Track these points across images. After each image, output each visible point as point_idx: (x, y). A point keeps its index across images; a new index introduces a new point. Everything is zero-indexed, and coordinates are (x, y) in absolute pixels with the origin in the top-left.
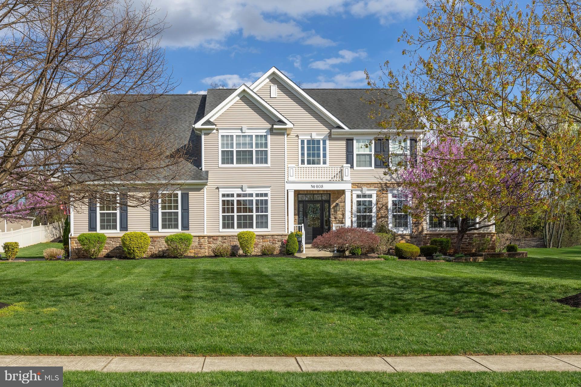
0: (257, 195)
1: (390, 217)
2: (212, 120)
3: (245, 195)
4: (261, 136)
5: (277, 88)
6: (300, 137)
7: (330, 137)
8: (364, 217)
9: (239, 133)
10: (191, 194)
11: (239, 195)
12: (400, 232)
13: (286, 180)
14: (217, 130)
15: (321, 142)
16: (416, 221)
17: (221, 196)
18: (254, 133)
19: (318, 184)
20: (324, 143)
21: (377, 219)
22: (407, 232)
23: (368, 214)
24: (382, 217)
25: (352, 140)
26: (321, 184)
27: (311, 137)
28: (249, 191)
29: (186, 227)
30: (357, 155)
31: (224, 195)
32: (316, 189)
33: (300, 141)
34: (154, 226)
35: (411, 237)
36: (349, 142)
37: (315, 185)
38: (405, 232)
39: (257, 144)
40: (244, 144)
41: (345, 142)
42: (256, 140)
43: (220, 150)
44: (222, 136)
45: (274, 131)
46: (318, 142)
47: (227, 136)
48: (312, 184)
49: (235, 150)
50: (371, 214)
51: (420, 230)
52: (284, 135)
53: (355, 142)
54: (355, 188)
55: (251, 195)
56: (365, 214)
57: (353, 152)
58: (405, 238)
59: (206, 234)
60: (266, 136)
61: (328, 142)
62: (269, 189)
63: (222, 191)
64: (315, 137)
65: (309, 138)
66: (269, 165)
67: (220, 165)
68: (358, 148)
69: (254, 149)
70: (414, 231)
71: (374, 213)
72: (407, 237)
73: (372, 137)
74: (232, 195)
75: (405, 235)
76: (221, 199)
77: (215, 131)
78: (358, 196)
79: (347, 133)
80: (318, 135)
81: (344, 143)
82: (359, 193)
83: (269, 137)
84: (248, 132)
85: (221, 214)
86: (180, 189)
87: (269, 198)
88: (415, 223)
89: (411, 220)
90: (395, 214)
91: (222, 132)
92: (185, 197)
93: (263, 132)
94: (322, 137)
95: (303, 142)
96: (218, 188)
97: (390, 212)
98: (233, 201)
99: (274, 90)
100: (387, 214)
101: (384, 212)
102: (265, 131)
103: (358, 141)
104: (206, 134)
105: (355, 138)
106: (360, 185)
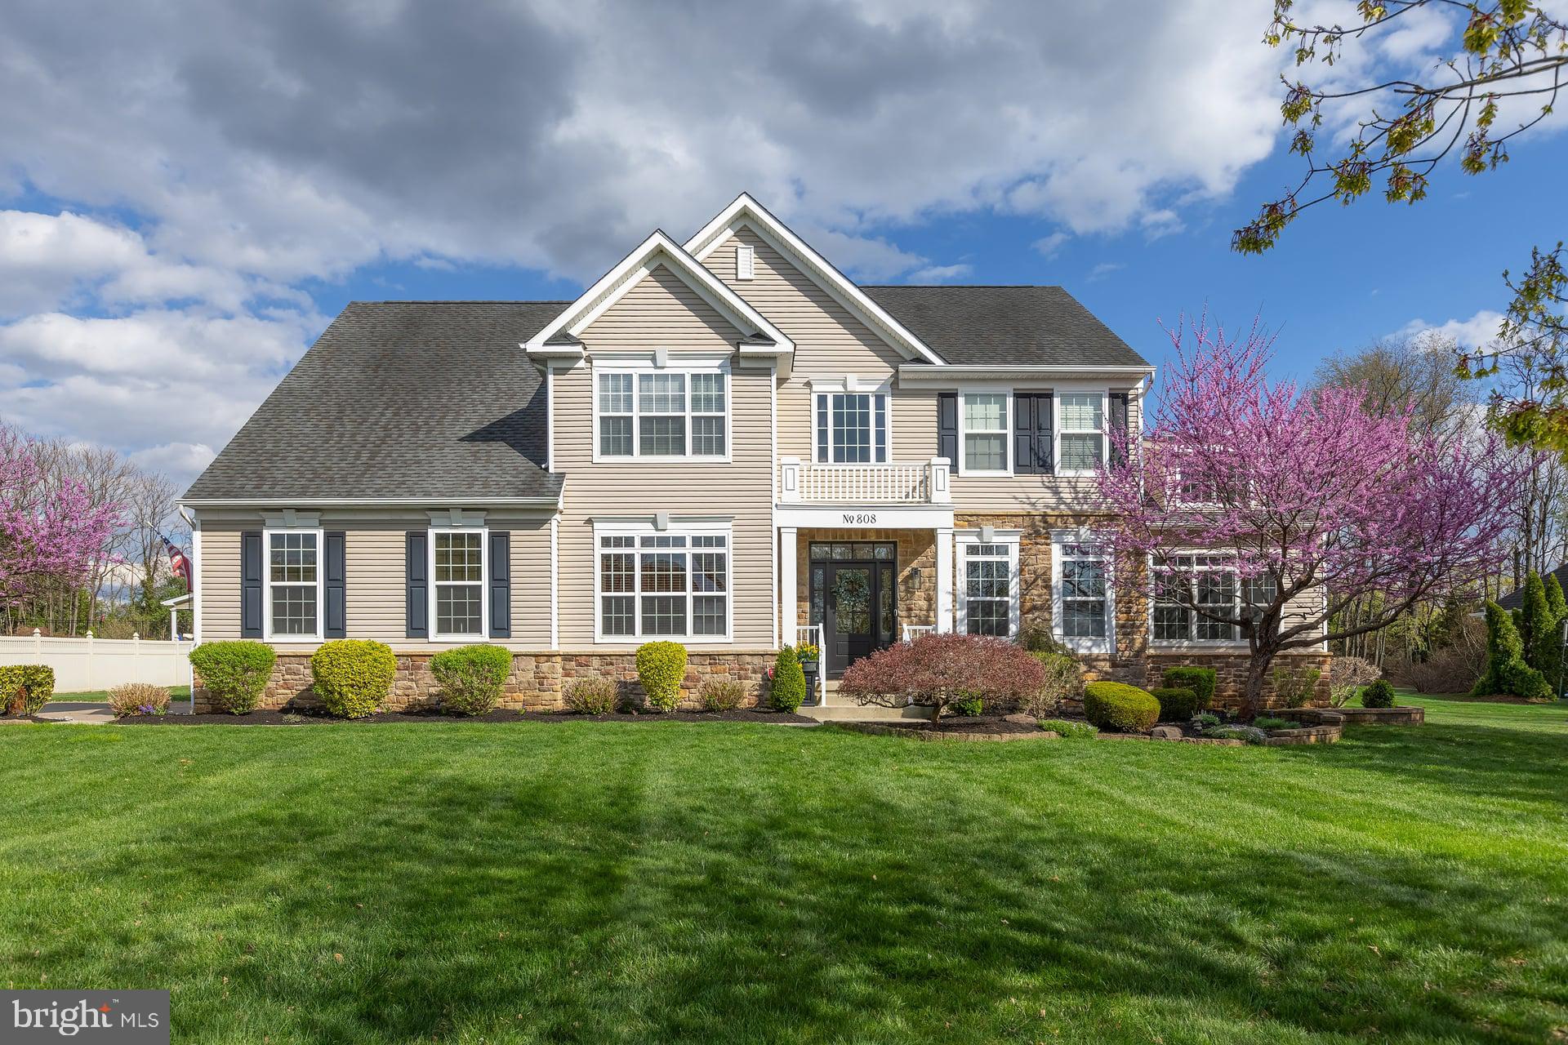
0: (697, 542)
1: (1055, 610)
2: (574, 332)
3: (663, 541)
4: (707, 377)
5: (754, 255)
6: (815, 388)
7: (896, 387)
8: (987, 608)
9: (647, 368)
10: (517, 538)
11: (647, 541)
12: (1082, 652)
13: (775, 501)
14: (589, 360)
15: (872, 401)
16: (1127, 620)
17: (598, 542)
18: (688, 368)
19: (863, 513)
20: (880, 400)
21: (1023, 613)
22: (1104, 649)
23: (998, 599)
24: (1034, 608)
25: (954, 395)
26: (870, 513)
27: (845, 386)
28: (674, 530)
29: (501, 628)
30: (968, 437)
31: (606, 542)
32: (855, 525)
33: (814, 398)
34: (416, 627)
35: (1114, 665)
36: (946, 400)
37: (855, 514)
38: (1095, 651)
39: (696, 401)
40: (663, 400)
41: (935, 402)
42: (695, 388)
43: (597, 414)
44: (603, 377)
45: (743, 364)
46: (864, 400)
47: (616, 377)
48: (846, 513)
49: (636, 414)
50: (1006, 599)
51: (1137, 645)
52: (770, 375)
53: (961, 400)
54: (962, 527)
55: (679, 541)
56: (988, 598)
57: (956, 428)
58: (1094, 667)
59: (555, 648)
60: (720, 378)
61: (888, 401)
62: (728, 525)
63: (603, 530)
64: (856, 387)
65: (840, 388)
66: (728, 457)
67: (598, 457)
68: (973, 418)
69: (688, 414)
70: (1122, 646)
71: (1013, 596)
72: (1103, 663)
73: (1009, 389)
74: (629, 542)
75: (1097, 659)
76: (599, 551)
77: (581, 363)
78: (972, 550)
79: (939, 376)
80: (861, 381)
81: (931, 404)
82: (974, 540)
83: (729, 379)
84: (673, 367)
85: (599, 594)
86: (487, 523)
87: (728, 551)
88: (1123, 626)
89: (1112, 618)
90: (1069, 599)
91: (601, 367)
92: (500, 544)
93: (712, 367)
94: (874, 388)
95: (822, 400)
96: (590, 521)
97: (1055, 597)
98: (630, 557)
99: (748, 261)
100: (1047, 600)
101: (1040, 596)
102: (718, 363)
103: (971, 399)
104: (560, 371)
105: (962, 389)
106: (975, 518)
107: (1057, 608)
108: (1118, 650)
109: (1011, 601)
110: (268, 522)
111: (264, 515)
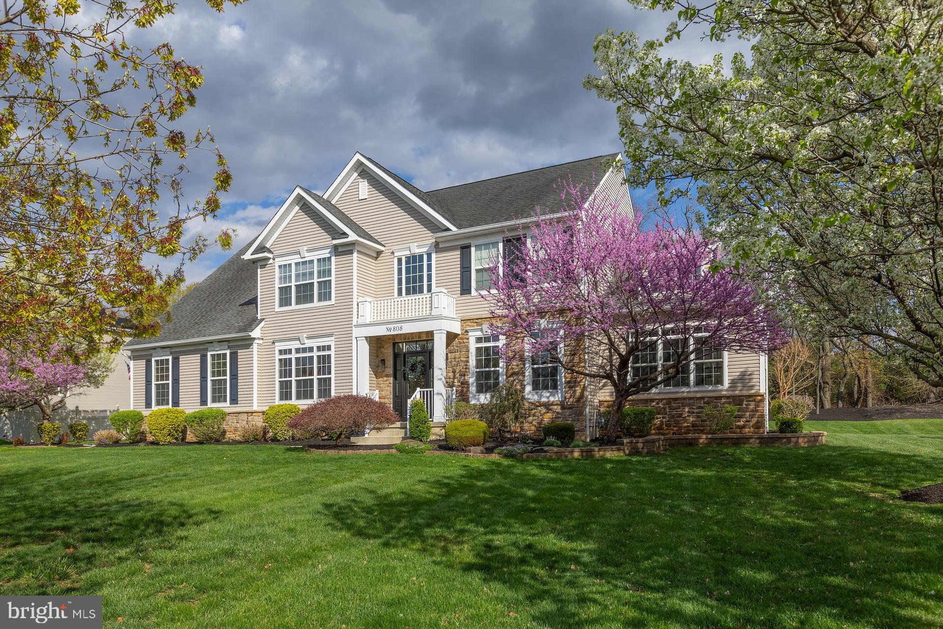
0: (319, 348)
1: (527, 374)
2: (268, 245)
3: (304, 350)
4: (324, 259)
5: (367, 184)
6: (396, 254)
7: (438, 247)
8: (487, 375)
9: (296, 259)
10: (241, 353)
11: (298, 351)
12: (544, 400)
13: (354, 323)
14: (274, 259)
15: (425, 257)
16: (572, 378)
17: (277, 352)
18: (315, 256)
19: (396, 325)
20: (429, 259)
21: (507, 377)
22: (556, 398)
23: (493, 369)
24: (513, 374)
25: (468, 247)
26: (399, 325)
27: (410, 251)
28: (309, 343)
30: (478, 271)
31: (281, 352)
32: (392, 333)
33: (396, 260)
35: (563, 408)
36: (465, 250)
37: (392, 326)
38: (552, 399)
40: (304, 274)
41: (459, 253)
42: (319, 266)
43: (277, 285)
44: (280, 267)
45: (340, 249)
46: (421, 257)
47: (285, 266)
48: (387, 326)
49: (293, 284)
50: (498, 369)
51: (578, 394)
52: (352, 253)
53: (473, 249)
54: (472, 326)
55: (311, 349)
56: (487, 369)
57: (470, 267)
58: (550, 410)
59: (255, 408)
60: (329, 258)
61: (434, 256)
62: (333, 338)
63: (280, 346)
64: (417, 251)
65: (407, 253)
66: (333, 301)
67: (277, 309)
68: (479, 259)
69: (315, 280)
70: (568, 395)
71: (501, 368)
72: (555, 407)
73: (500, 238)
74: (290, 351)
75: (552, 404)
76: (278, 357)
77: (271, 261)
78: (479, 340)
79: (456, 238)
80: (419, 247)
81: (457, 254)
82: (479, 334)
83: (333, 258)
84: (309, 256)
85: (277, 379)
86: (229, 348)
87: (332, 353)
88: (569, 382)
89: (563, 376)
90: (535, 366)
91: (279, 261)
92: (234, 356)
93: (325, 253)
94: (425, 249)
95: (400, 260)
96: (273, 343)
97: (527, 365)
98: (290, 359)
99: (364, 188)
100: (522, 368)
101: (517, 365)
102: (328, 250)
103: (478, 247)
104: (263, 267)
105: (474, 242)
106: (480, 320)
107: (528, 373)
108: (565, 398)
109: (501, 370)
110: (153, 355)
111: (152, 351)
